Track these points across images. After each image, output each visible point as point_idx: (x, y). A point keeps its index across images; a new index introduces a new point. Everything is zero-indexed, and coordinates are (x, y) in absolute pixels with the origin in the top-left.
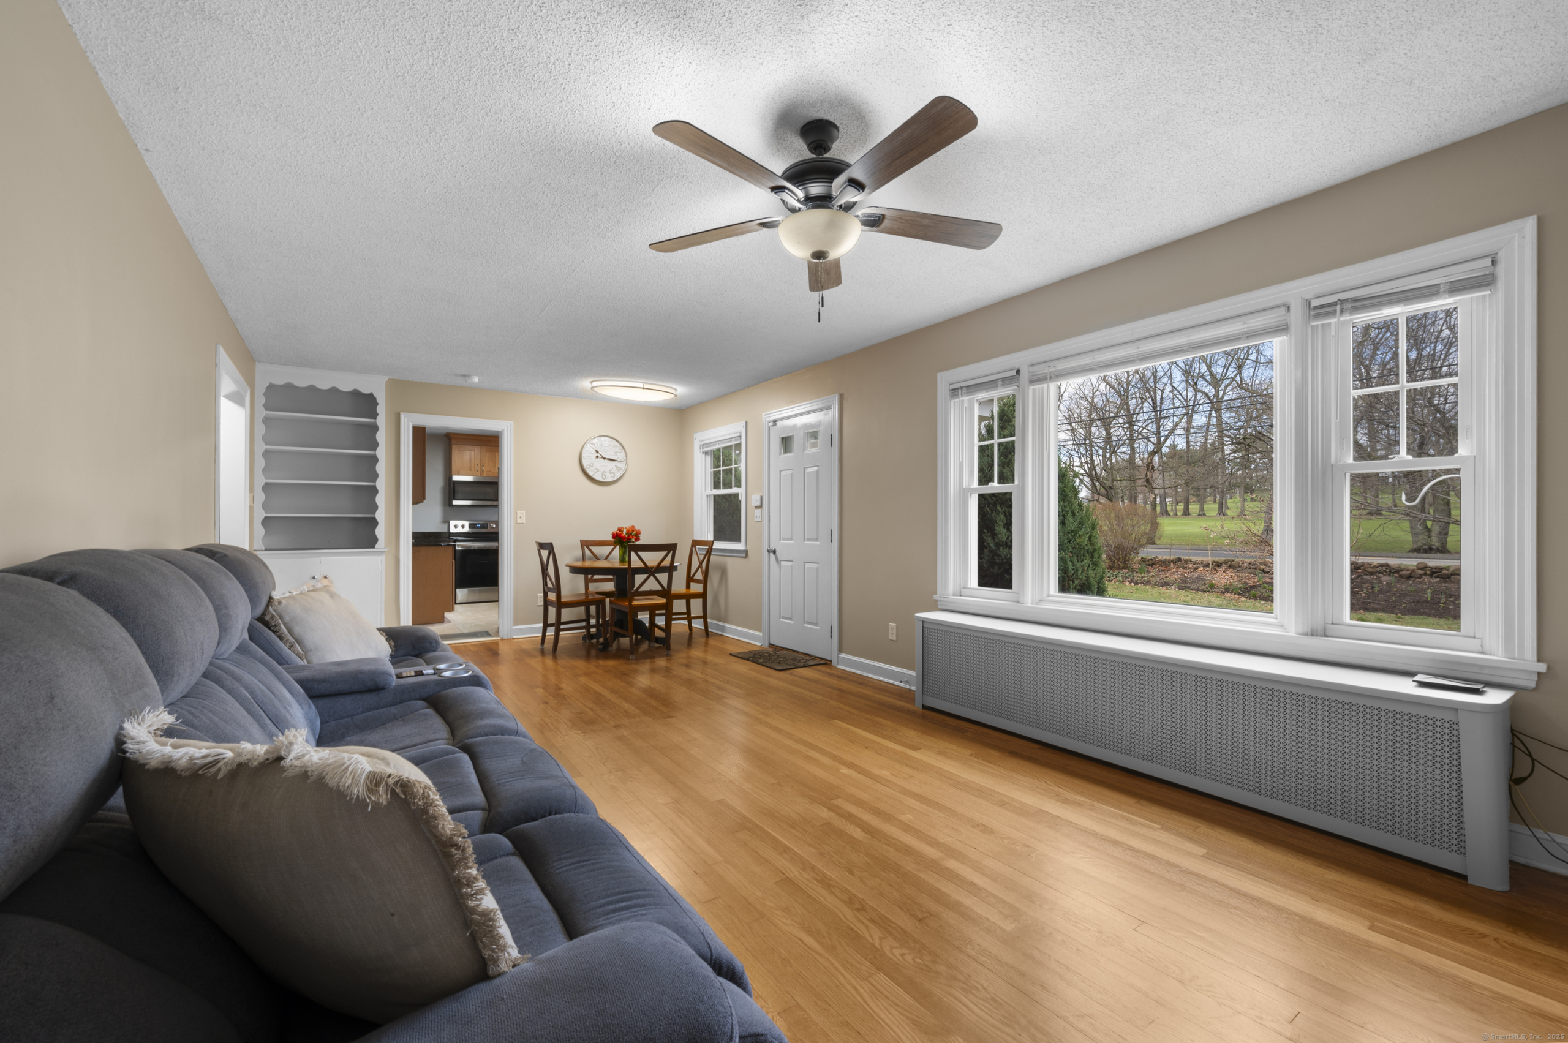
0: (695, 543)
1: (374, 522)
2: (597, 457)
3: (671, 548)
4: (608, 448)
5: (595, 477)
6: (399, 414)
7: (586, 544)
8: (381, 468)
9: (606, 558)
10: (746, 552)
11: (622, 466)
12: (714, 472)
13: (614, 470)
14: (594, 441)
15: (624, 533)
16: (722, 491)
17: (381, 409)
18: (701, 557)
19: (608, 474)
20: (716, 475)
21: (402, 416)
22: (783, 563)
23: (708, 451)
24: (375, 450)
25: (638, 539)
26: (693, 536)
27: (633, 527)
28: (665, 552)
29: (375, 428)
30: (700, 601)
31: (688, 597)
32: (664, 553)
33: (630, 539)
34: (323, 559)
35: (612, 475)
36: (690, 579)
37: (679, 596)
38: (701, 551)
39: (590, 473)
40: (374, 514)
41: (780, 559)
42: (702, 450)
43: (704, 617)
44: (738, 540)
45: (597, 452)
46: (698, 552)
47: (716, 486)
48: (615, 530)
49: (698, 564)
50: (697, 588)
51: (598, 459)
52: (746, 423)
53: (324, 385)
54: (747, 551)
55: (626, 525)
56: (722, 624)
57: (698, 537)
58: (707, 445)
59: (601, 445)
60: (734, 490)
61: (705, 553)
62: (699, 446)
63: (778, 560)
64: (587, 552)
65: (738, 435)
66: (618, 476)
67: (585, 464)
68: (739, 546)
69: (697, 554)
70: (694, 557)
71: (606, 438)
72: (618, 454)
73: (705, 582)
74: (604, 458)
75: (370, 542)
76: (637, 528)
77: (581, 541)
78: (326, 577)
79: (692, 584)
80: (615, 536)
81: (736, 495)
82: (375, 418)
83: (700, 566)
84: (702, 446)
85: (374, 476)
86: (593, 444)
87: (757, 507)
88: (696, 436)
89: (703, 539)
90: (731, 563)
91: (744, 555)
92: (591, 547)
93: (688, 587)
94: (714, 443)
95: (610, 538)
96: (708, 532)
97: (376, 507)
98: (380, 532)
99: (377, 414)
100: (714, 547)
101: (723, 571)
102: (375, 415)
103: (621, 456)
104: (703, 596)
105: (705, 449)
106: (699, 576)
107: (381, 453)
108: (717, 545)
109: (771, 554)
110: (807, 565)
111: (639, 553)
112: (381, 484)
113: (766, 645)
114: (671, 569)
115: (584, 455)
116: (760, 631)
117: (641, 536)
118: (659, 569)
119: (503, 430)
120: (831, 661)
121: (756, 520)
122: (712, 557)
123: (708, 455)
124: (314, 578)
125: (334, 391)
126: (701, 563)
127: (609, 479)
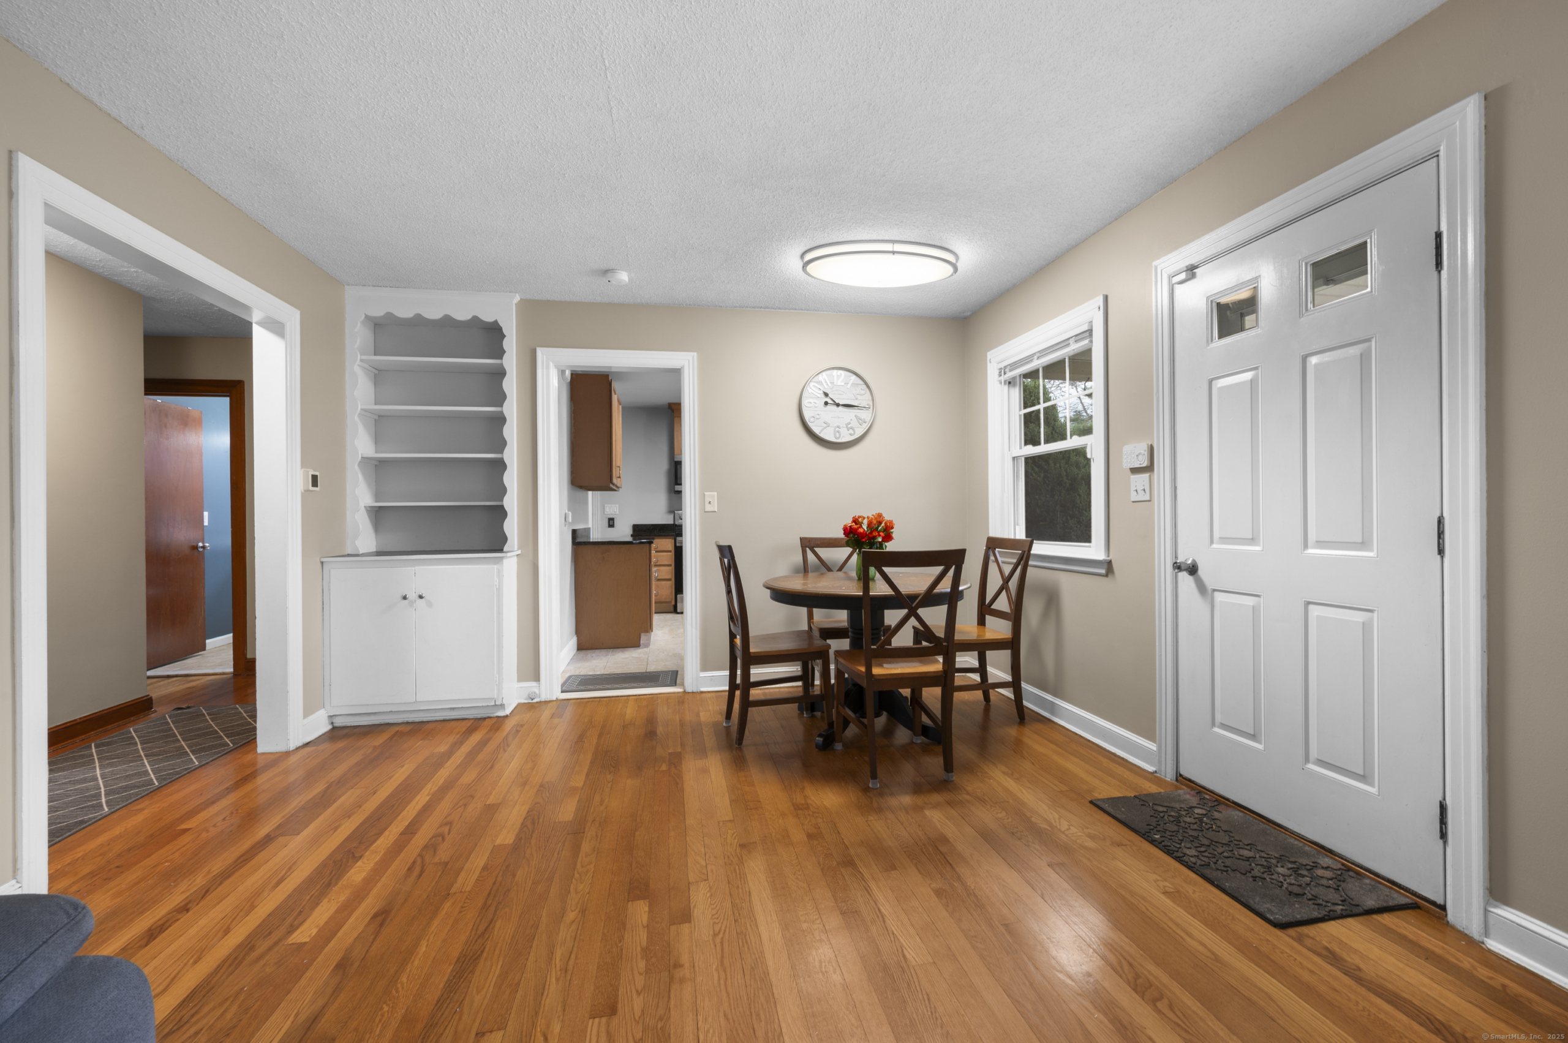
0: (993, 544)
1: (500, 513)
2: (826, 403)
3: (952, 559)
4: (843, 386)
5: (823, 435)
6: (536, 349)
7: (809, 544)
8: (512, 432)
9: (840, 569)
10: (1109, 566)
11: (866, 415)
12: (1025, 415)
13: (855, 423)
14: (820, 378)
15: (865, 527)
16: (1044, 448)
17: (511, 344)
18: (1007, 570)
19: (844, 431)
20: (1030, 420)
21: (540, 352)
22: (1219, 597)
23: (1014, 378)
24: (501, 405)
25: (888, 537)
26: (988, 533)
27: (880, 515)
28: (941, 568)
29: (501, 373)
30: (1005, 655)
31: (982, 648)
32: (937, 570)
33: (875, 537)
34: (419, 569)
35: (851, 431)
36: (985, 610)
37: (967, 646)
38: (1007, 560)
39: (816, 430)
40: (502, 500)
41: (1210, 584)
42: (1003, 378)
43: (1015, 684)
44: (1085, 536)
45: (826, 395)
46: (1000, 559)
47: (1031, 439)
48: (849, 522)
49: (1000, 582)
50: (999, 629)
51: (829, 407)
52: (1106, 298)
53: (434, 313)
54: (1109, 563)
55: (867, 512)
56: (1049, 697)
57: (996, 532)
58: (1014, 366)
59: (832, 383)
60: (1072, 442)
61: (1015, 561)
62: (997, 372)
63: (1202, 588)
64: (810, 556)
65: (1085, 327)
66: (859, 432)
67: (807, 416)
68: (1093, 551)
69: (997, 560)
70: (993, 569)
71: (841, 372)
72: (859, 397)
73: (1016, 616)
74: (838, 405)
75: (496, 543)
76: (887, 517)
77: (802, 539)
78: (421, 597)
79: (989, 619)
80: (848, 531)
81: (1080, 452)
82: (501, 358)
83: (1004, 587)
84: (1002, 371)
85: (500, 444)
86: (820, 383)
87: (1135, 471)
88: (990, 355)
89: (1006, 536)
90: (1068, 584)
91: (1103, 571)
92: (817, 549)
93: (981, 622)
94: (1028, 359)
95: (840, 534)
96: (1016, 524)
97: (503, 491)
98: (512, 526)
99: (504, 352)
100: (1032, 552)
101: (1052, 599)
102: (500, 353)
103: (864, 399)
104: (1012, 644)
105: (1010, 375)
106: (1002, 604)
107: (512, 409)
108: (1040, 548)
109: (1184, 576)
110: (1314, 611)
111: (886, 569)
112: (512, 455)
113: (1169, 776)
114: (953, 598)
115: (805, 402)
116: (1151, 737)
117: (895, 532)
118: (930, 598)
119: (683, 367)
120: (1443, 908)
121: (1134, 497)
122: (1029, 569)
123: (1014, 385)
124: (405, 598)
125: (447, 322)
126: (1006, 580)
127: (846, 438)
